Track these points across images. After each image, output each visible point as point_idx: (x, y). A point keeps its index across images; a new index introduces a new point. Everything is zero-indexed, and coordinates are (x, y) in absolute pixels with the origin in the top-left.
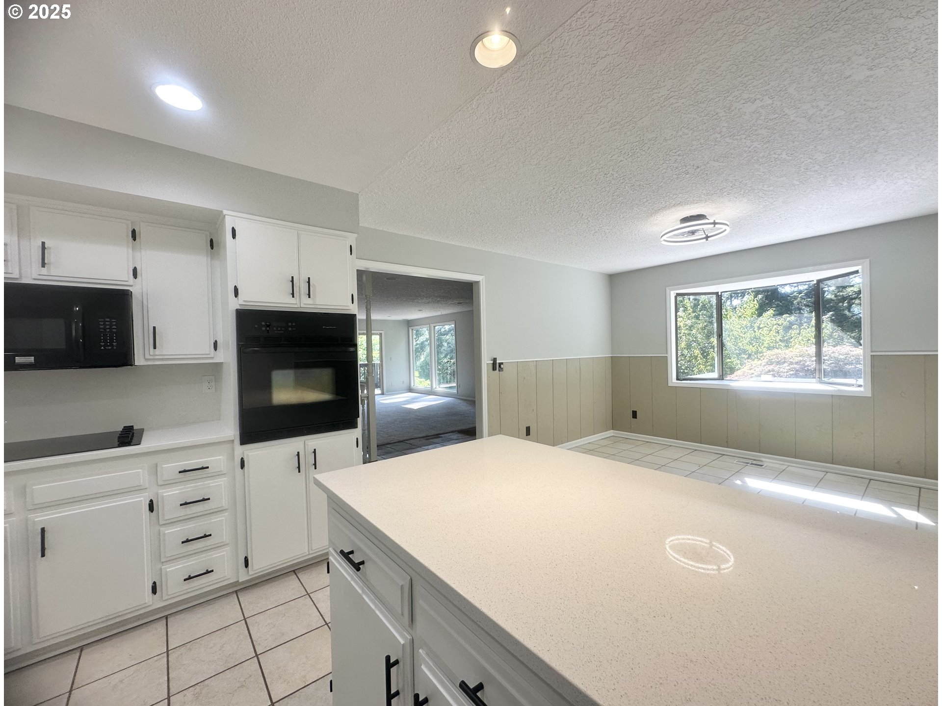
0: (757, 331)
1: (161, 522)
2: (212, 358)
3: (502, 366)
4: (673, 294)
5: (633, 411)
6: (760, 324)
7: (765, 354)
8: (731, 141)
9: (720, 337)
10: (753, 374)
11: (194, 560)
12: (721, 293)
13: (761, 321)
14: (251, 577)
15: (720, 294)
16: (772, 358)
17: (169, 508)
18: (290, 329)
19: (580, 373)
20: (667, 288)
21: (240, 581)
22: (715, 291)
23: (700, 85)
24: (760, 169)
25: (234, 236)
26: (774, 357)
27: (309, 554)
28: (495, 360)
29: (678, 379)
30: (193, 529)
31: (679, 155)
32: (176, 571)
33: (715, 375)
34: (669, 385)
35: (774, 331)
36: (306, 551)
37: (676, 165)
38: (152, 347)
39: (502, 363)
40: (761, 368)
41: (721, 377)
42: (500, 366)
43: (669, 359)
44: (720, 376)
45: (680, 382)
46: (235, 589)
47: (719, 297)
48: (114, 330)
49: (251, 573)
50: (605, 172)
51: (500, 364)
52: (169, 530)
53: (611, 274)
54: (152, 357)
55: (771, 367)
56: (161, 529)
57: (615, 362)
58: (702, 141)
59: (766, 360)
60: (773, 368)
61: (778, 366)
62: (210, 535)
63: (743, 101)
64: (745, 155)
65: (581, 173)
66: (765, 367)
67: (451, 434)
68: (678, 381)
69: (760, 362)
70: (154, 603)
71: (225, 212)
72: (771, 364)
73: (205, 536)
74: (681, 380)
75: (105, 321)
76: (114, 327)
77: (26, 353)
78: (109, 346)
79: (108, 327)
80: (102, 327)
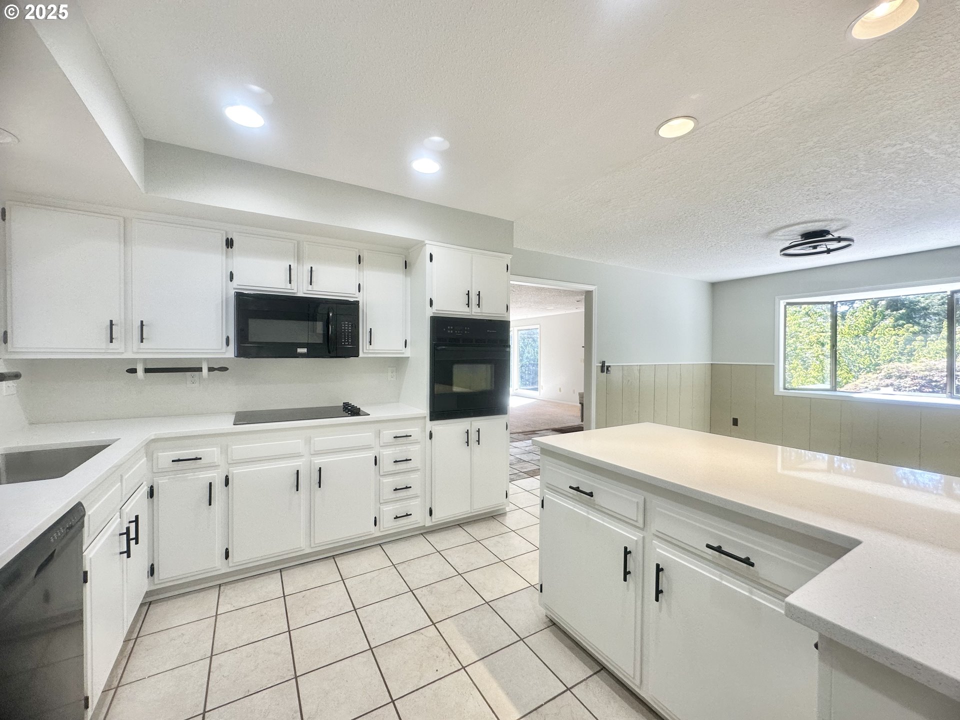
0: (871, 342)
1: (381, 474)
2: (403, 353)
3: (609, 369)
4: (782, 303)
5: (733, 419)
6: (875, 335)
7: (882, 367)
8: (866, 174)
9: (833, 348)
10: (867, 388)
11: (400, 504)
12: (837, 302)
13: (877, 331)
14: (434, 524)
15: (835, 303)
16: (891, 371)
17: (387, 464)
18: (466, 332)
19: (681, 379)
20: (776, 297)
21: (426, 526)
22: (830, 301)
23: (845, 138)
24: (893, 193)
25: (431, 260)
26: (894, 370)
27: (471, 513)
28: (604, 363)
29: (785, 389)
30: (400, 481)
31: (813, 186)
32: (389, 511)
33: (827, 386)
34: (775, 394)
35: (892, 342)
36: (469, 509)
37: (807, 193)
38: (369, 344)
39: (610, 366)
40: (877, 382)
41: (834, 389)
42: (607, 369)
43: (776, 368)
44: (833, 387)
45: (787, 391)
46: (422, 532)
47: (834, 306)
48: (350, 331)
49: (433, 520)
50: (738, 200)
51: (608, 367)
52: (386, 480)
53: (713, 282)
54: (367, 351)
55: (889, 381)
56: (381, 479)
57: (714, 369)
58: (838, 175)
59: (883, 373)
60: (892, 382)
61: (898, 381)
62: (410, 487)
63: (883, 146)
64: (880, 183)
65: (715, 202)
66: (882, 381)
67: (547, 431)
68: (785, 391)
69: (876, 375)
70: (376, 532)
71: (427, 242)
72: (890, 377)
73: (407, 488)
74: (789, 390)
75: (345, 324)
76: (350, 328)
77: (302, 346)
78: (346, 342)
79: (346, 328)
80: (343, 328)
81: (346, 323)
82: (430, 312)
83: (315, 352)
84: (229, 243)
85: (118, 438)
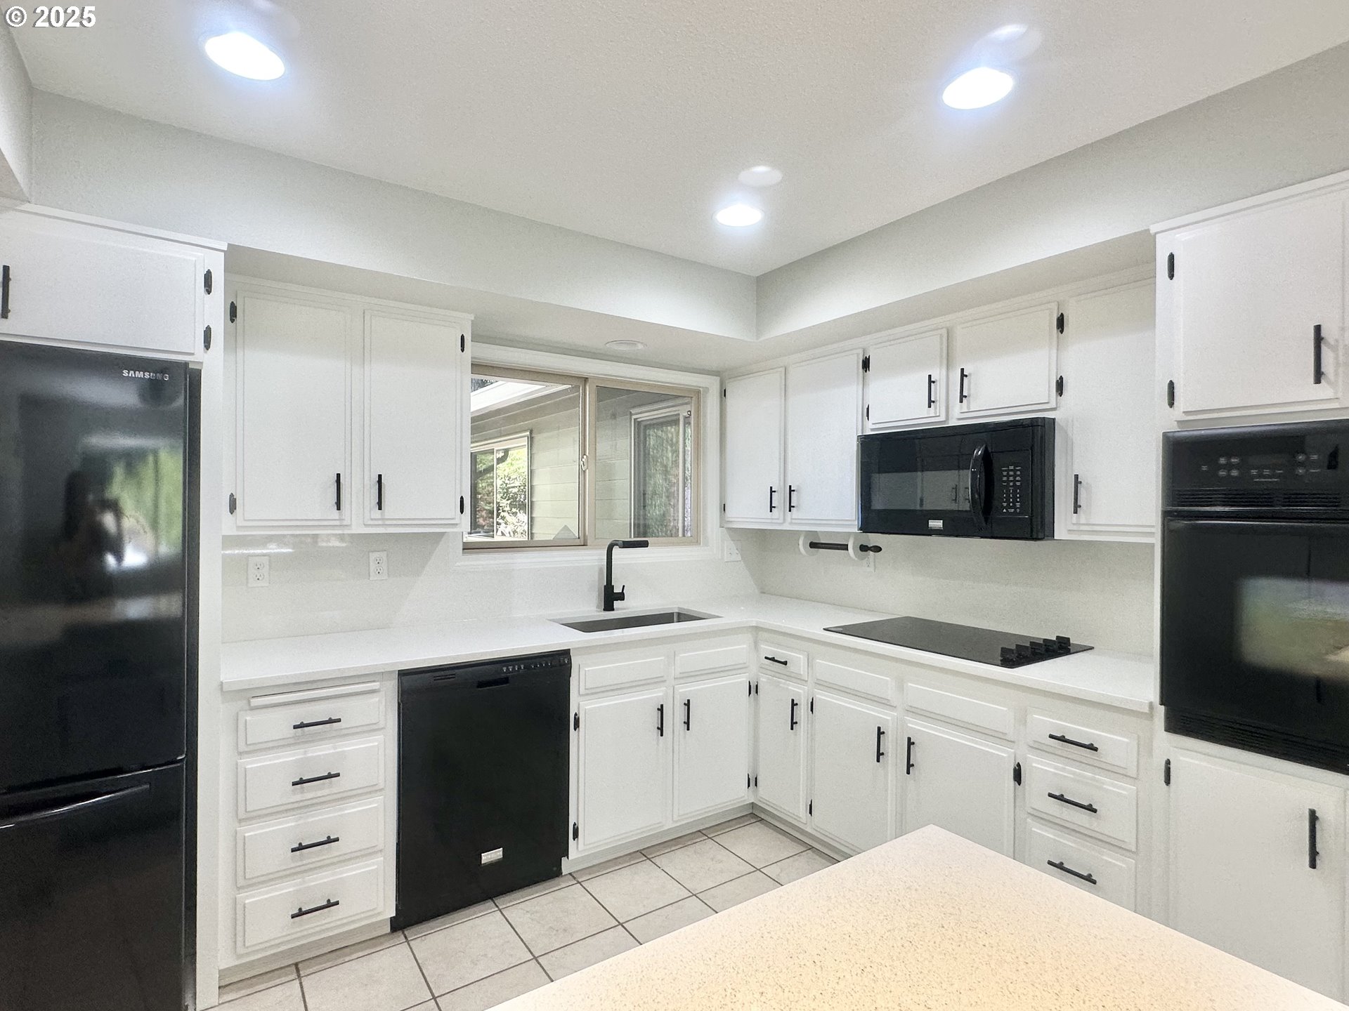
1: (1027, 808)
25: (1172, 272)
38: (1073, 510)
48: (1018, 484)
52: (1037, 829)
56: (1028, 820)
71: (1154, 228)
75: (1009, 471)
76: (1018, 478)
77: (936, 515)
78: (1011, 508)
79: (1011, 479)
80: (1005, 479)
81: (1012, 468)
82: (1170, 421)
83: (957, 526)
84: (866, 364)
85: (717, 614)
